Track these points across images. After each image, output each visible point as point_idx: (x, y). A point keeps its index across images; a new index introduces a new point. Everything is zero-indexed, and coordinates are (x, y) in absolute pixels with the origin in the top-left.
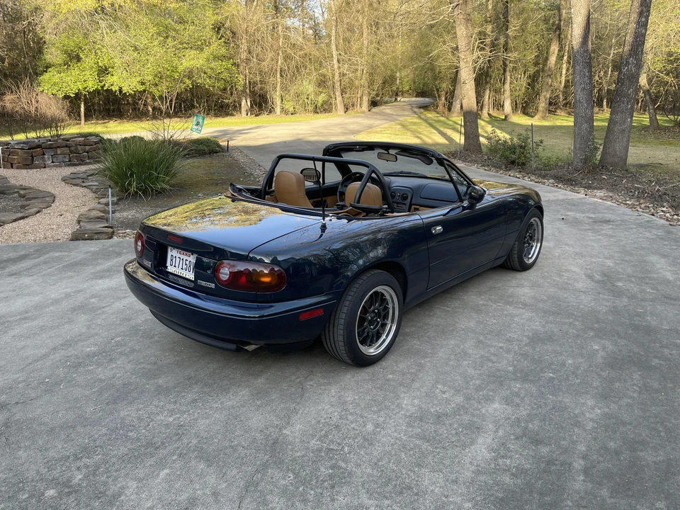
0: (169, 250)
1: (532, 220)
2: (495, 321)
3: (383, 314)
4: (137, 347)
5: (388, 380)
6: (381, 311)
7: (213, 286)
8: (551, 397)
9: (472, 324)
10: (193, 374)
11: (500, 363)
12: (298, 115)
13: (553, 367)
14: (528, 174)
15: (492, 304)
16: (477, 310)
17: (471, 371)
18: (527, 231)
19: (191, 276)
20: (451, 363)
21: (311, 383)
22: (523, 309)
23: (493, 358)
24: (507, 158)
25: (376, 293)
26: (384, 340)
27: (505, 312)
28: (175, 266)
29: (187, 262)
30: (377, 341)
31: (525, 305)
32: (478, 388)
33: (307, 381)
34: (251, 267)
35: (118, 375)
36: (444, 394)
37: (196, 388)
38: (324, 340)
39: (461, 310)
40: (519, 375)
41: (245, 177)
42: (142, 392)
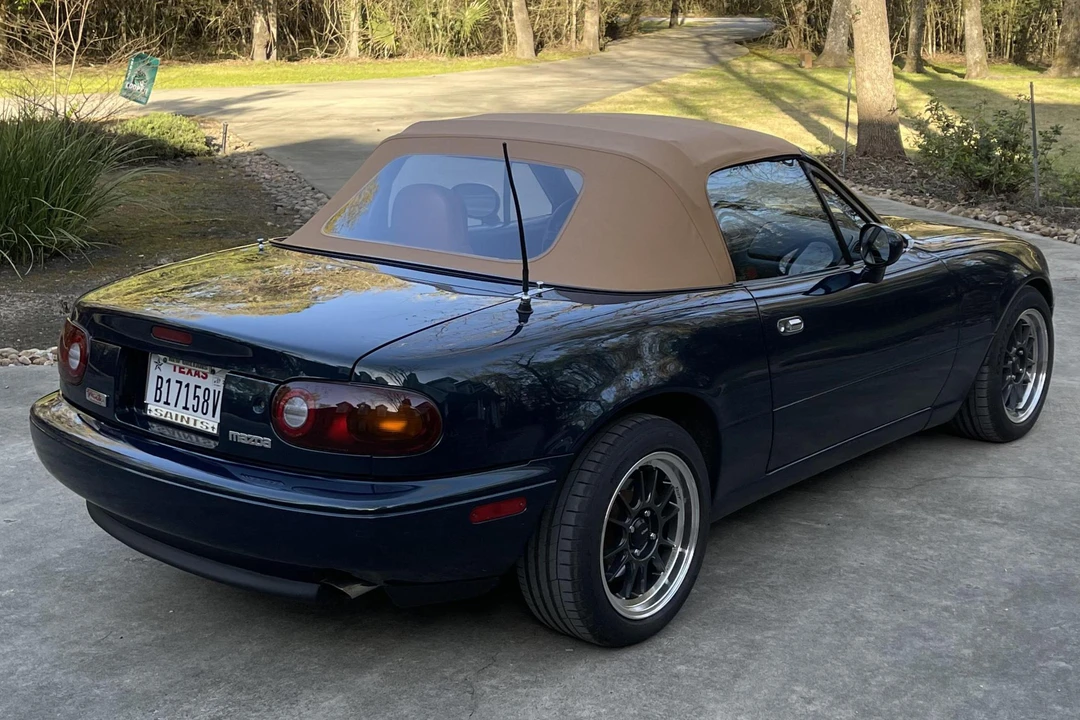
0: (152, 365)
1: (1023, 316)
2: (931, 552)
3: (662, 521)
4: (57, 610)
5: (677, 676)
6: (659, 514)
7: (266, 442)
8: (1059, 708)
9: (877, 559)
10: (204, 666)
11: (942, 640)
12: (407, 58)
13: (1068, 648)
14: (1023, 214)
15: (924, 515)
16: (889, 527)
17: (872, 657)
18: (1012, 343)
19: (210, 424)
20: (827, 640)
21: (494, 682)
22: (1002, 526)
23: (925, 629)
24: (968, 173)
25: (647, 470)
26: (665, 588)
27: (957, 533)
28: (167, 403)
29: (200, 392)
30: (648, 588)
31: (1006, 518)
32: (889, 693)
33: (483, 679)
34: (355, 398)
35: (21, 669)
36: (809, 703)
37: (216, 695)
38: (523, 581)
39: (850, 529)
40: (987, 665)
41: (278, 219)
42: (87, 702)
